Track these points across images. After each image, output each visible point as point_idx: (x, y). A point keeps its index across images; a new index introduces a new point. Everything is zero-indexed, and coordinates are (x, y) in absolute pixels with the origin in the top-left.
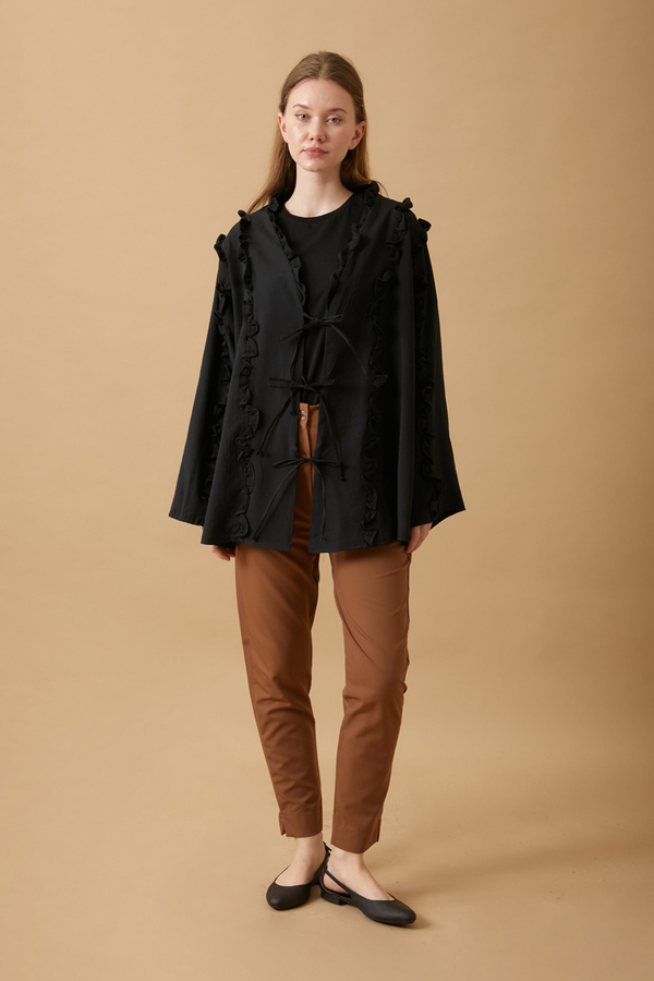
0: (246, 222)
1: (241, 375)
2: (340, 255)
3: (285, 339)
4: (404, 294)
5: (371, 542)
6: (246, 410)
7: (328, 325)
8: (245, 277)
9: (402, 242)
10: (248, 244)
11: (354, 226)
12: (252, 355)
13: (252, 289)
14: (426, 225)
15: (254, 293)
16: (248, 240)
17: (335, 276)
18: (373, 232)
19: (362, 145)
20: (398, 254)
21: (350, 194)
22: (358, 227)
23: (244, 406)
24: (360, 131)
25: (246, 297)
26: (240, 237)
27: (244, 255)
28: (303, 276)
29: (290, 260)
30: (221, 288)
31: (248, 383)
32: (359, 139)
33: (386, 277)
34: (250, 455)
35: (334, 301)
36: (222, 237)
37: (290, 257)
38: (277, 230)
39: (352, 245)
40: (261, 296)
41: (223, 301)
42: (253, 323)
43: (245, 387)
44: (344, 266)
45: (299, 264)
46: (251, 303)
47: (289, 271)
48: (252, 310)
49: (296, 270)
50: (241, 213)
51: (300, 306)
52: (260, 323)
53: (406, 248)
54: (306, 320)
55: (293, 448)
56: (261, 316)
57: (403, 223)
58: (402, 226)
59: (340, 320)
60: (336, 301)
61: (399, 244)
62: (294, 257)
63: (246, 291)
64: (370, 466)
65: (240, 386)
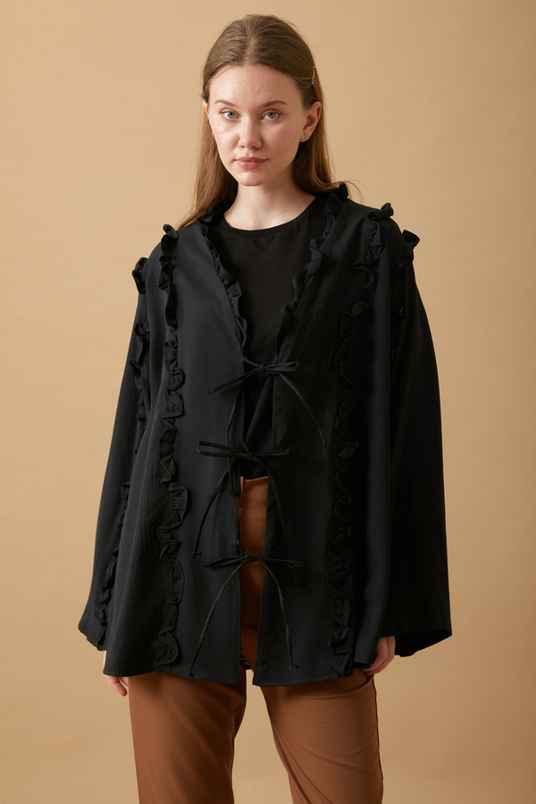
0: (170, 240)
1: (162, 441)
2: (294, 282)
3: (217, 389)
4: (380, 333)
5: (341, 670)
6: (170, 489)
7: (277, 374)
8: (167, 309)
9: (378, 261)
10: (173, 267)
11: (313, 242)
12: (177, 414)
13: (176, 327)
14: (412, 239)
15: (179, 332)
16: (173, 262)
17: (288, 309)
18: (339, 249)
19: (318, 132)
20: (372, 279)
21: (311, 199)
22: (319, 243)
23: (167, 484)
24: (315, 115)
25: (168, 337)
26: (162, 259)
27: (167, 282)
28: (245, 307)
29: (227, 287)
30: (138, 328)
31: (171, 452)
32: (314, 125)
33: (356, 311)
34: (176, 551)
35: (285, 343)
36: (142, 262)
37: (226, 282)
38: (211, 248)
39: (311, 267)
40: (187, 336)
41: (140, 345)
42: (177, 370)
43: (167, 458)
44: (300, 296)
45: (239, 291)
46: (174, 344)
47: (226, 301)
48: (175, 354)
49: (235, 301)
50: (167, 228)
51: (238, 348)
52: (186, 372)
53: (383, 269)
54: (247, 367)
55: (233, 541)
56: (187, 362)
57: (377, 237)
58: (377, 240)
59: (291, 369)
60: (288, 344)
61: (373, 265)
62: (232, 283)
63: (168, 329)
64: (339, 567)
65: (161, 458)
